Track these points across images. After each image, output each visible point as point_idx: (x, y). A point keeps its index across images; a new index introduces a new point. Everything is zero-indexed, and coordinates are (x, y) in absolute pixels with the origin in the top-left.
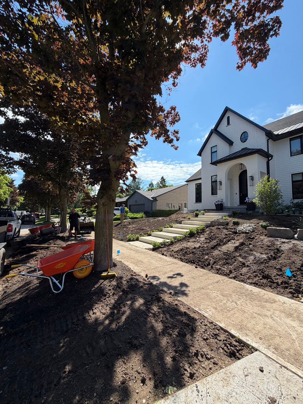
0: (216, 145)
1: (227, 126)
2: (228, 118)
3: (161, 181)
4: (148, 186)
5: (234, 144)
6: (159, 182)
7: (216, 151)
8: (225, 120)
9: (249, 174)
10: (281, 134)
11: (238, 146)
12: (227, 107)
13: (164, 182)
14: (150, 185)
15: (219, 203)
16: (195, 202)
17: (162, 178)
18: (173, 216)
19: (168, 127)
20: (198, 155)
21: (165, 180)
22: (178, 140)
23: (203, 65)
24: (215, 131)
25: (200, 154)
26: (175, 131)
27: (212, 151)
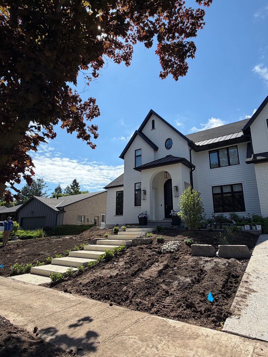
0: (141, 149)
1: (152, 130)
2: (153, 122)
3: (72, 185)
4: (53, 191)
5: (158, 150)
6: (70, 187)
7: (141, 155)
8: (150, 124)
9: (174, 184)
10: (202, 146)
11: (163, 153)
12: (151, 110)
13: (77, 186)
14: (56, 190)
15: (143, 216)
16: (115, 215)
17: (75, 181)
18: (86, 234)
19: (85, 120)
20: (120, 157)
21: (78, 184)
22: (96, 137)
23: (128, 64)
24: (139, 133)
25: (122, 156)
26: (92, 126)
27: (136, 155)
